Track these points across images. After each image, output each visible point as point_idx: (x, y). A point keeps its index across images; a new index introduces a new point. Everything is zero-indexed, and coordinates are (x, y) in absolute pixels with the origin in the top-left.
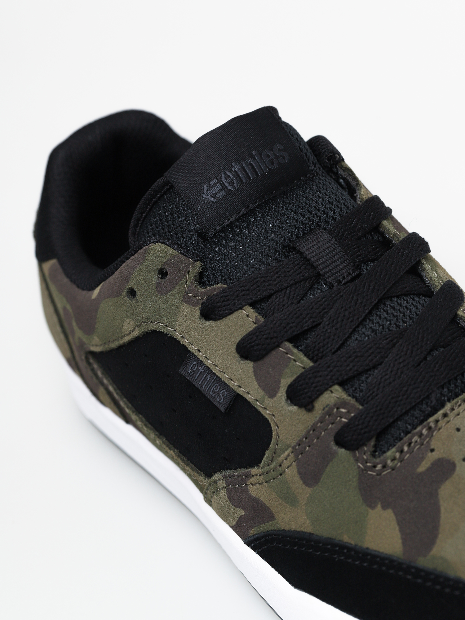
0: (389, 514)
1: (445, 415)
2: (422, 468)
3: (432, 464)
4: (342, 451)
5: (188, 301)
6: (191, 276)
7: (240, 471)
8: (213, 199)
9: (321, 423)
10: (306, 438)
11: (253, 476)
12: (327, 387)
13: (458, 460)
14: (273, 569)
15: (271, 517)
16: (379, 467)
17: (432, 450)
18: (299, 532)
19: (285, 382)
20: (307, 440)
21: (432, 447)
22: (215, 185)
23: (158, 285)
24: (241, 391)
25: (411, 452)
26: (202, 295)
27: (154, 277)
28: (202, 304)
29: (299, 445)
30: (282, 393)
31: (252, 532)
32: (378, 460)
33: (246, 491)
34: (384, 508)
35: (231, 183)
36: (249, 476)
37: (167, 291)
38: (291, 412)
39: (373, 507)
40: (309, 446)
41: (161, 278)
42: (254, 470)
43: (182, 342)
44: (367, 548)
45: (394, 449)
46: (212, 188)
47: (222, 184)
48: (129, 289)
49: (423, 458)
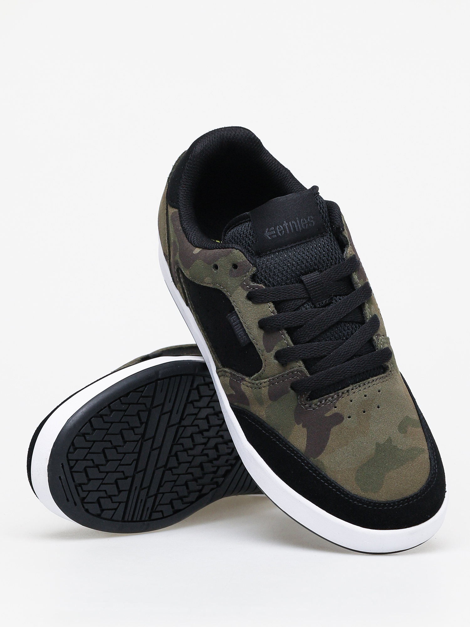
0: (305, 430)
1: (348, 391)
2: (328, 415)
3: (333, 414)
4: (292, 391)
5: (243, 286)
6: (249, 274)
7: (240, 375)
8: (270, 238)
9: (287, 375)
10: (277, 378)
11: (245, 381)
12: (296, 360)
13: (346, 416)
14: (240, 426)
15: (248, 404)
16: (307, 405)
17: (335, 407)
18: (259, 418)
19: (276, 348)
20: (278, 380)
21: (336, 406)
22: (272, 230)
23: (231, 270)
24: (254, 341)
25: (325, 404)
26: (251, 287)
27: (230, 267)
28: (249, 292)
29: (273, 380)
30: (273, 352)
31: (236, 404)
32: (308, 402)
33: (240, 385)
34: (303, 426)
35: (281, 232)
36: (243, 379)
37: (234, 277)
38: (275, 363)
39: (298, 424)
40: (278, 383)
41: (233, 268)
42: (247, 379)
43: (233, 304)
44: (289, 442)
45: (317, 400)
46: (270, 231)
47: (276, 231)
48: (215, 264)
49: (329, 410)
